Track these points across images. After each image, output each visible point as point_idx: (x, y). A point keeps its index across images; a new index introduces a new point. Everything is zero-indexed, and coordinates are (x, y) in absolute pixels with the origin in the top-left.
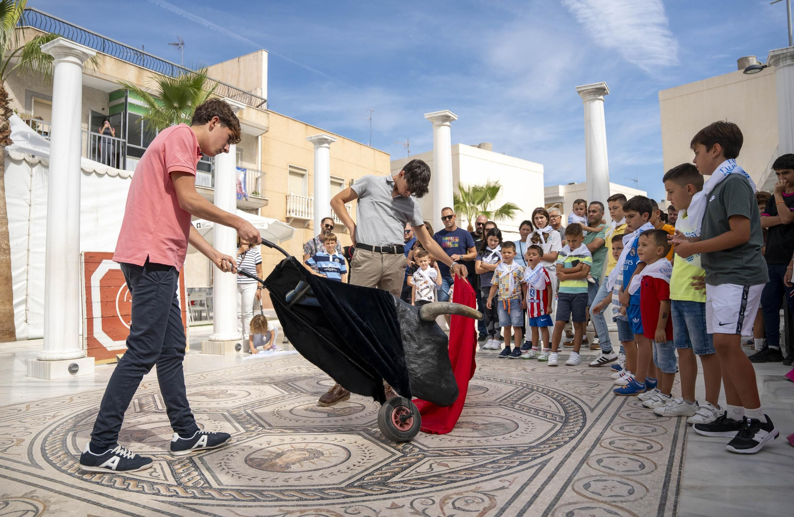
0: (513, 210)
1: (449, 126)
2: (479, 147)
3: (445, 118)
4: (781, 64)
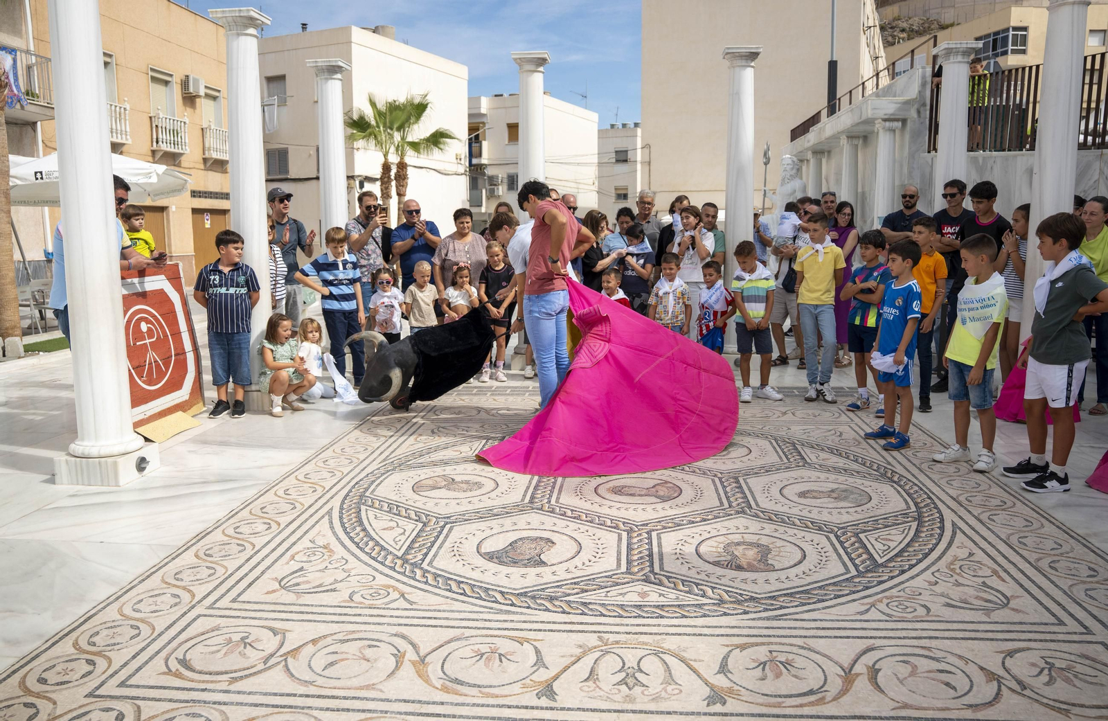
0: (447, 140)
1: (543, 73)
2: (376, 31)
3: (540, 61)
4: (952, 60)
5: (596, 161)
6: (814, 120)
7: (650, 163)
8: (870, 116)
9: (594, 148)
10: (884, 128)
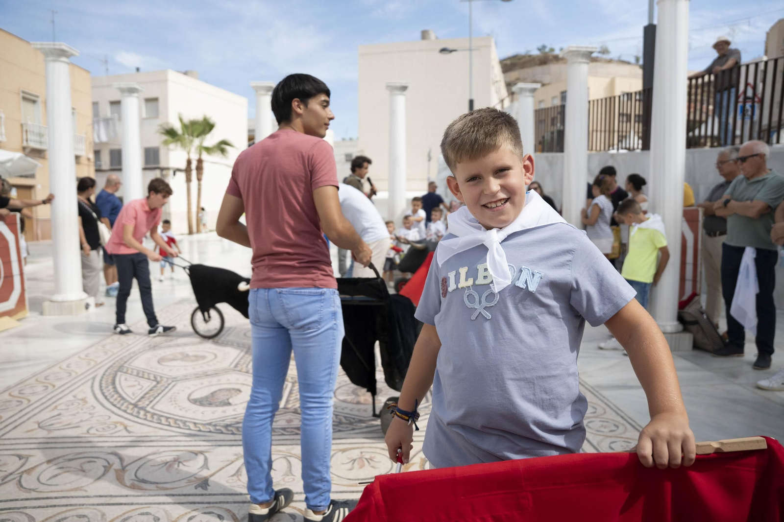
2: (185, 73)
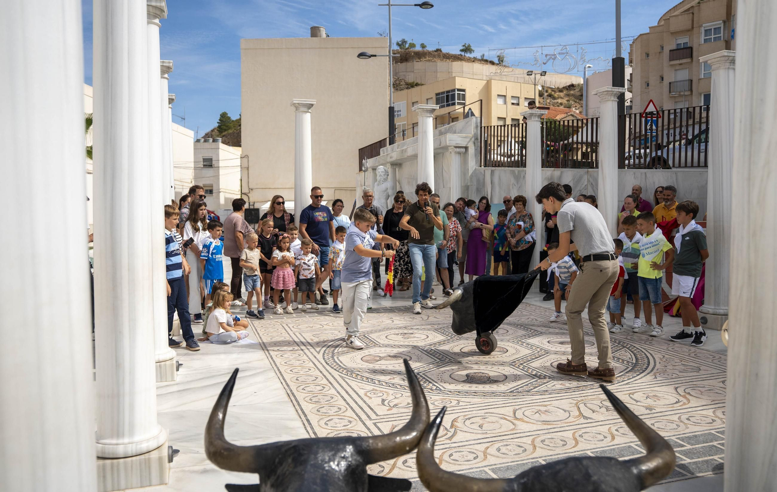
5: (193, 166)
6: (381, 144)
7: (248, 168)
8: (448, 145)
9: (191, 158)
10: (455, 152)
